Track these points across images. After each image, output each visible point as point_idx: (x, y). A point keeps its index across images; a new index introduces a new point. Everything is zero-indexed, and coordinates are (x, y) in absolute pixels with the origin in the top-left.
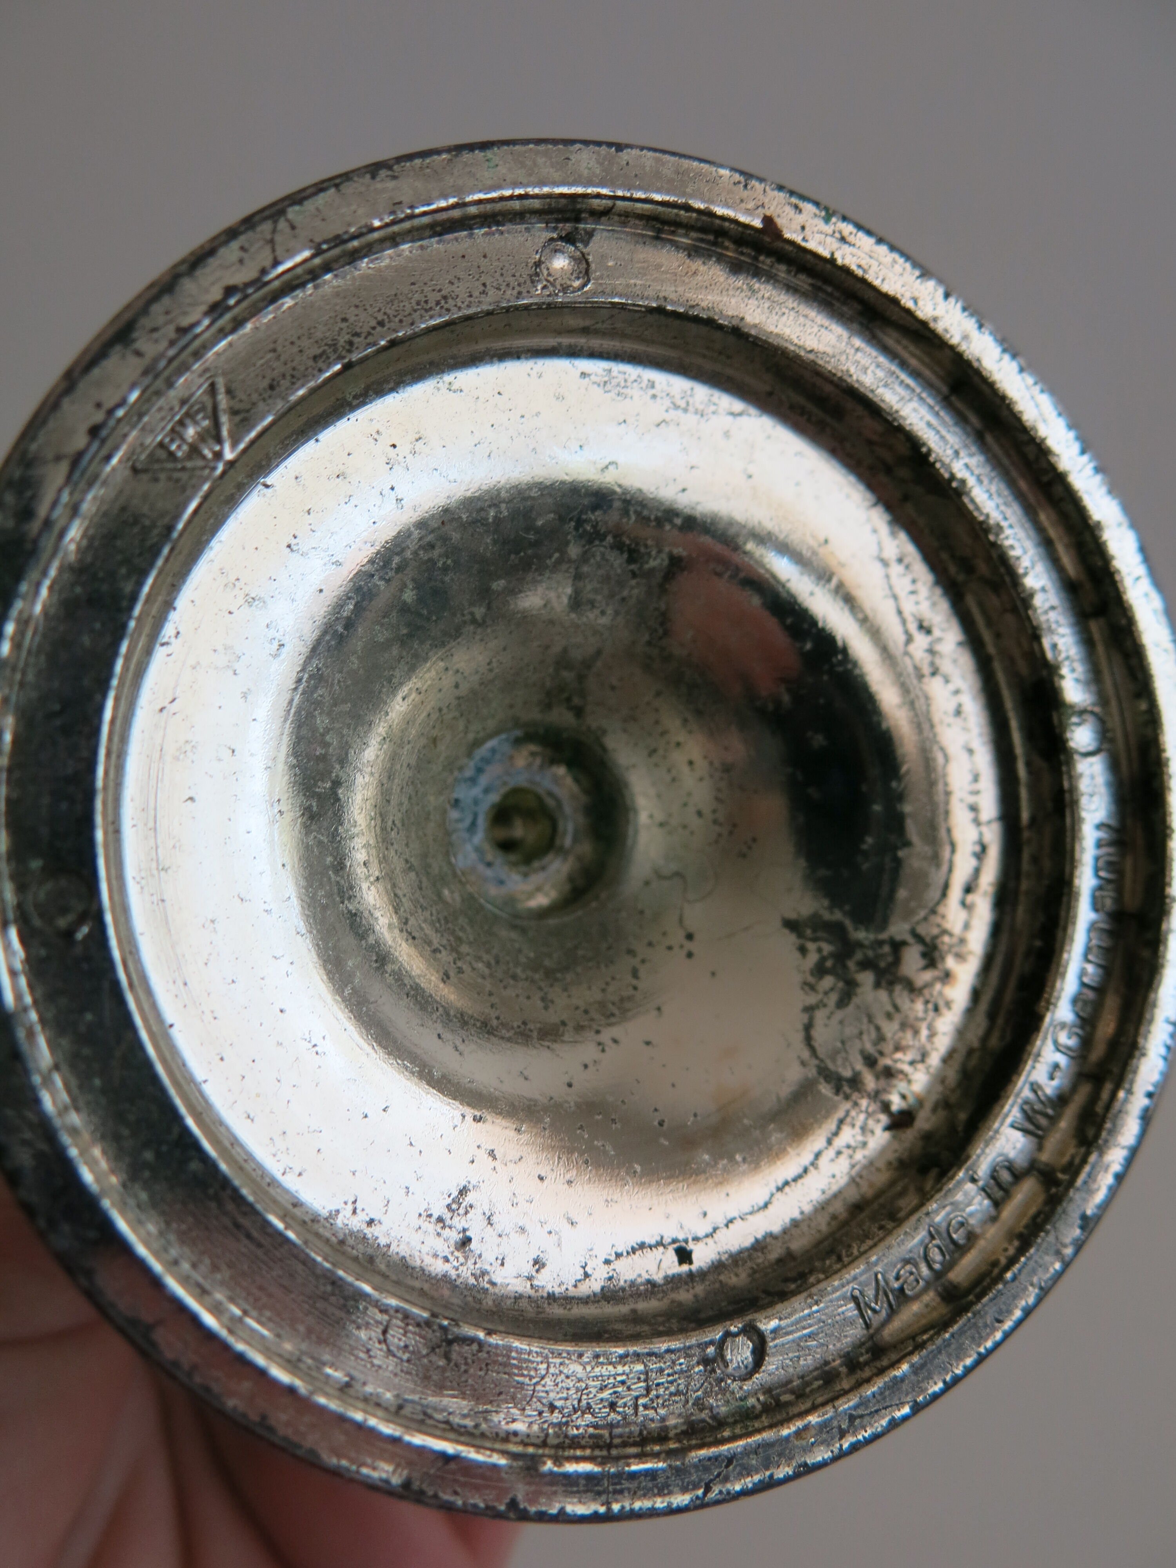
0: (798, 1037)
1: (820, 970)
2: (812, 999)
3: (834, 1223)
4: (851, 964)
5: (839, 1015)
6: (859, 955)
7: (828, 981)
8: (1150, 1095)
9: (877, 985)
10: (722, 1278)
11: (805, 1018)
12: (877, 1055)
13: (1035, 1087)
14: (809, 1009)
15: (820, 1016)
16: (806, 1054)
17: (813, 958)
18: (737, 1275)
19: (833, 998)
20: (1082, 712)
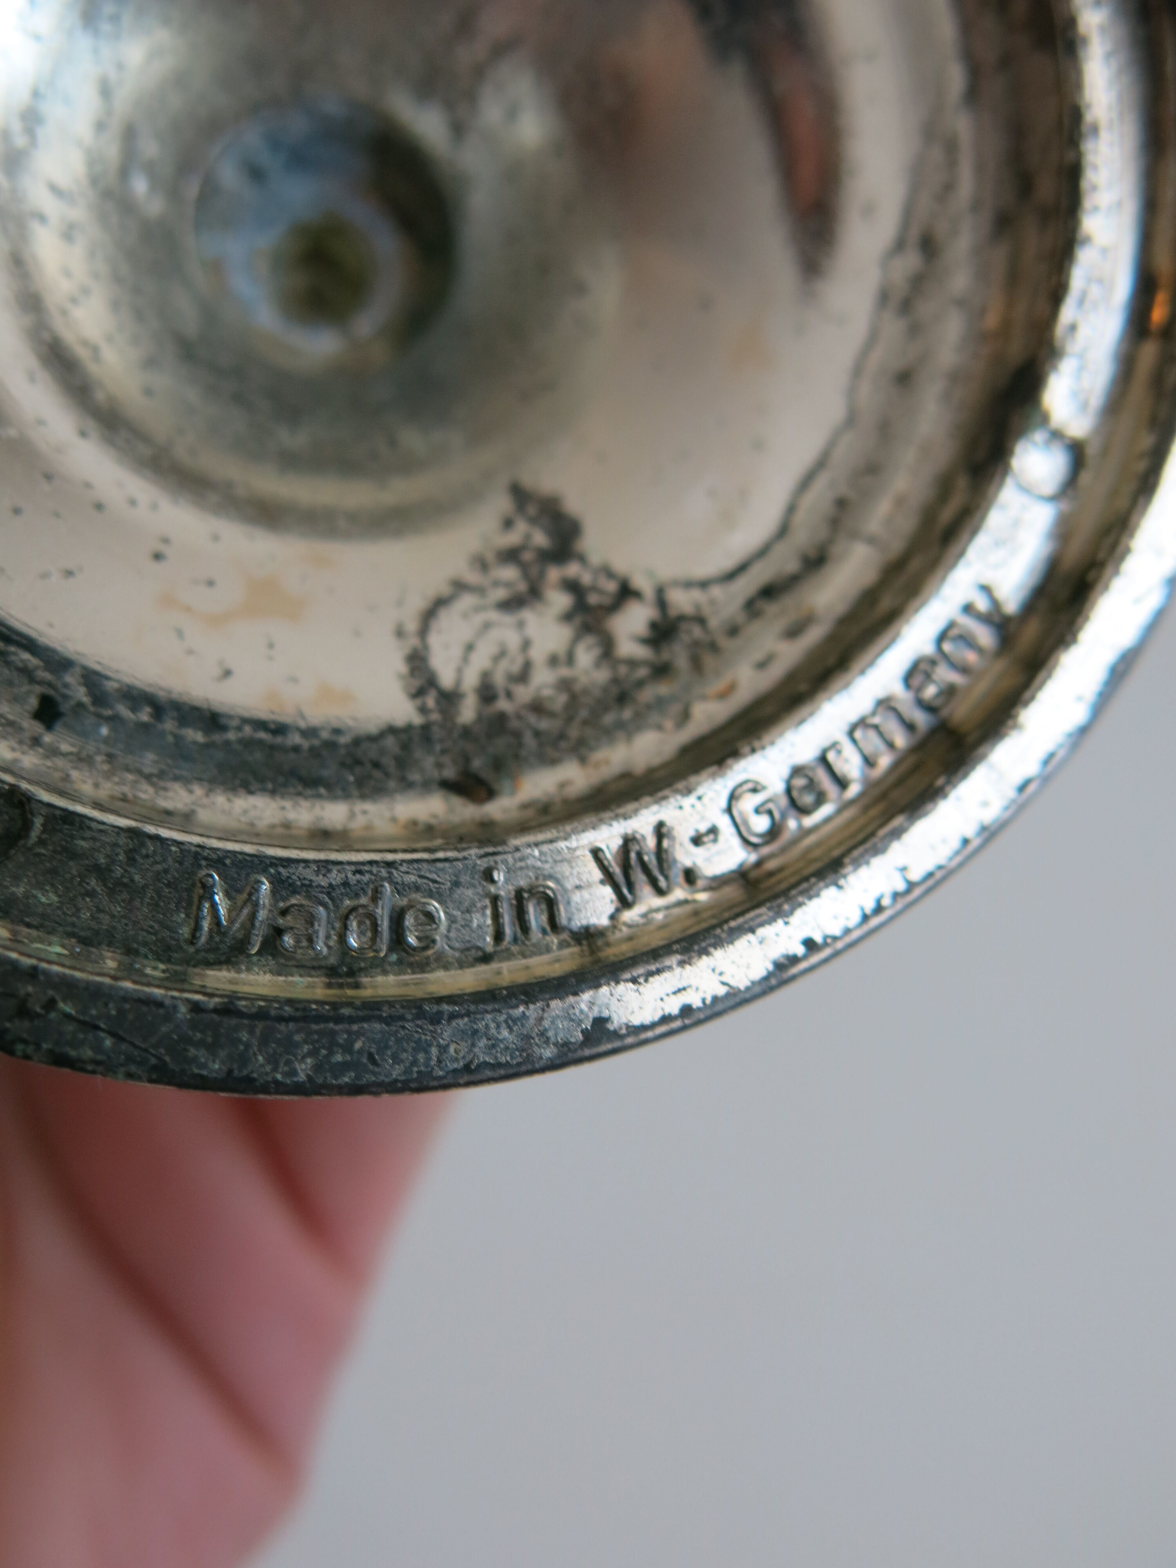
0: (417, 603)
1: (511, 555)
2: (472, 577)
3: (280, 830)
4: (554, 574)
5: (494, 615)
6: (573, 570)
7: (509, 573)
8: (810, 944)
9: (567, 617)
10: (75, 774)
11: (445, 590)
12: (502, 694)
13: (664, 830)
14: (459, 587)
15: (467, 601)
16: (412, 626)
17: (513, 538)
18: (96, 785)
19: (501, 594)
20: (1057, 435)
